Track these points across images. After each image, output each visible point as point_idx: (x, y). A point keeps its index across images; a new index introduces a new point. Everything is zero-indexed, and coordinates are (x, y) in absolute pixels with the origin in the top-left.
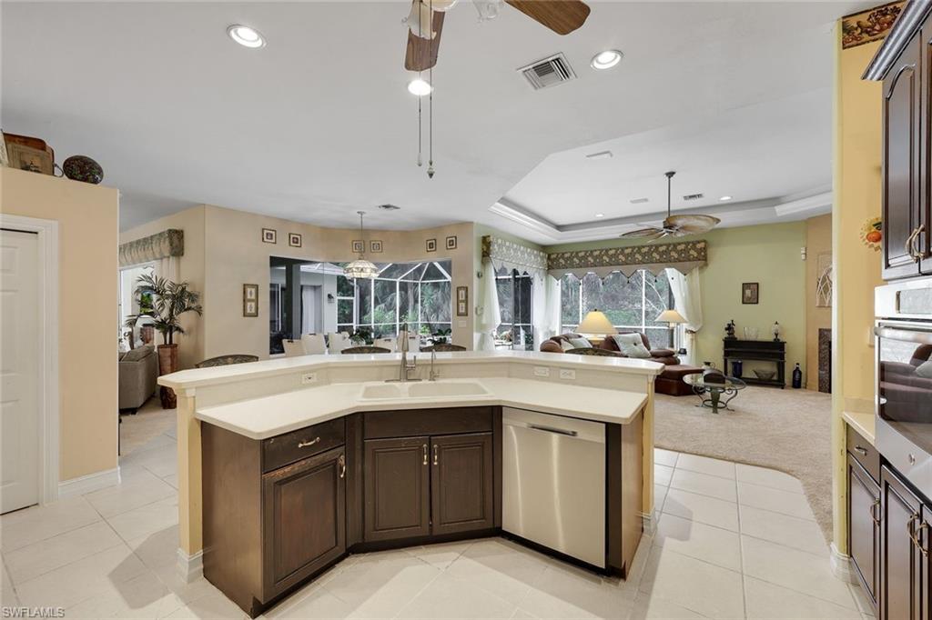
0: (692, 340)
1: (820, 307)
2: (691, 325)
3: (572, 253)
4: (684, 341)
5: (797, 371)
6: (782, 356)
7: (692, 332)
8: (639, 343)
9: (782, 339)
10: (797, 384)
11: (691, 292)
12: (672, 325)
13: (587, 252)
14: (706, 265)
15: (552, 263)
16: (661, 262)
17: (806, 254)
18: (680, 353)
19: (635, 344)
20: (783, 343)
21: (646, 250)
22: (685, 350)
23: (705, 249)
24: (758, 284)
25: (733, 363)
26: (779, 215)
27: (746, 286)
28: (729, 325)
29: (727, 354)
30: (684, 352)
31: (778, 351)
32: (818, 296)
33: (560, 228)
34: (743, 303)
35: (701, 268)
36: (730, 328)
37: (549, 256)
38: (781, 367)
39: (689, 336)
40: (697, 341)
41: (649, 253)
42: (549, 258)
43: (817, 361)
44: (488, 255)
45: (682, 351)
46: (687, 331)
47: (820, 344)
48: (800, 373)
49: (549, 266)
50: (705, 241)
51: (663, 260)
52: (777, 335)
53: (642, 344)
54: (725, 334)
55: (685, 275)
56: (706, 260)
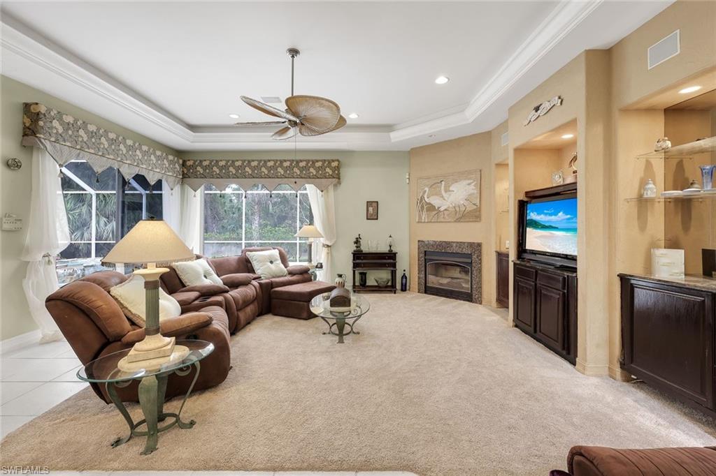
0: (328, 253)
1: (418, 222)
2: (327, 239)
3: (211, 161)
4: (320, 256)
5: (404, 277)
6: (394, 265)
7: (328, 246)
8: (276, 260)
9: (394, 250)
10: (404, 289)
11: (327, 208)
12: (311, 240)
13: (228, 161)
14: (339, 183)
15: (188, 170)
16: (302, 178)
17: (409, 179)
18: (317, 267)
19: (271, 262)
20: (395, 254)
21: (287, 164)
22: (321, 264)
23: (338, 168)
24: (377, 202)
25: (361, 273)
26: (392, 141)
27: (369, 204)
28: (357, 238)
29: (355, 266)
30: (320, 266)
31: (392, 261)
32: (417, 213)
33: (193, 128)
34: (367, 219)
35: (335, 186)
36: (357, 242)
37: (184, 162)
38: (394, 274)
39: (325, 250)
40: (332, 256)
41: (290, 168)
42: (184, 165)
43: (417, 268)
44: (34, 133)
45: (319, 266)
46: (324, 245)
47: (419, 253)
48: (406, 278)
49: (183, 174)
50: (338, 160)
51: (303, 176)
52: (390, 246)
53: (279, 261)
54: (353, 248)
55: (322, 191)
56: (339, 179)
